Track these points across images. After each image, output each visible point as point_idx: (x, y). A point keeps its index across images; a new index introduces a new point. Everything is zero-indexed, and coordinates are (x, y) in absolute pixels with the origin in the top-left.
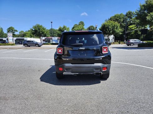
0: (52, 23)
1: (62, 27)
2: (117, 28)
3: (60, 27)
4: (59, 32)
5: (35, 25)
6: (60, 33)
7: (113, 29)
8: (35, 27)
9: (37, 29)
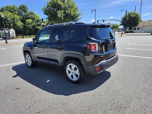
2: (17, 21)
7: (13, 22)
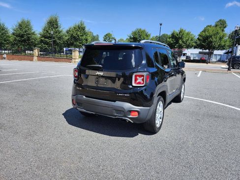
0: (161, 25)
1: (177, 31)
3: (174, 31)
4: (171, 39)
5: (134, 30)
6: (172, 42)
8: (135, 33)
9: (137, 36)
